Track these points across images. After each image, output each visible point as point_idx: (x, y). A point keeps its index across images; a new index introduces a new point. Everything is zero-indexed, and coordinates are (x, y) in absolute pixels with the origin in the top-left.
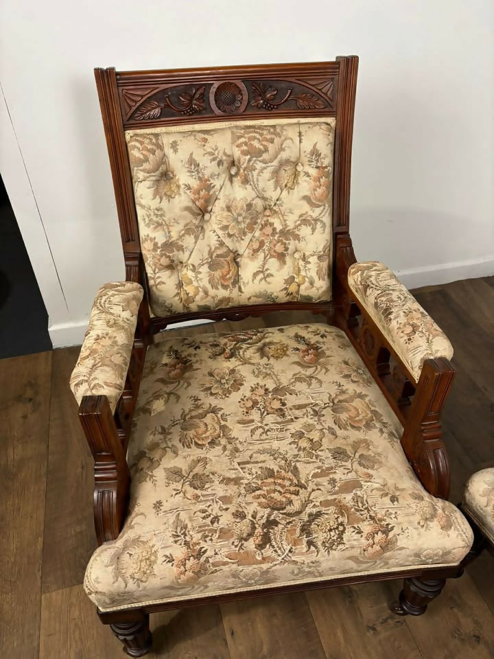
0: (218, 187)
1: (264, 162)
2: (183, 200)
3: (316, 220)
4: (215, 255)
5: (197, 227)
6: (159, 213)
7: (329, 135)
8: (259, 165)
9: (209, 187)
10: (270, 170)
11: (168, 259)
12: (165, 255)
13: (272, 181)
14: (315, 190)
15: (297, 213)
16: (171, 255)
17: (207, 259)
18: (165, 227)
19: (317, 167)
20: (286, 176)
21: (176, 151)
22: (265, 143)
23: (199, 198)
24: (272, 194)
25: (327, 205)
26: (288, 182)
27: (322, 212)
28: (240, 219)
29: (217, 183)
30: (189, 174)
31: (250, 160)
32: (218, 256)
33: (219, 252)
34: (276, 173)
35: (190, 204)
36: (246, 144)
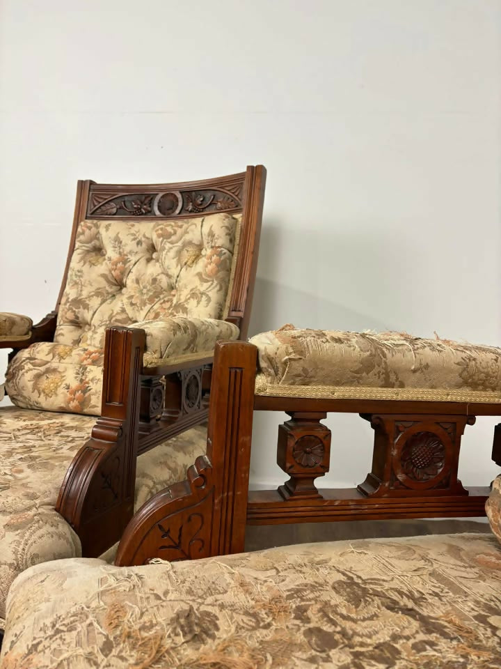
0: (133, 262)
1: (172, 243)
2: (103, 268)
3: (202, 294)
4: (114, 319)
5: (108, 293)
6: (79, 274)
7: (224, 220)
8: (168, 246)
9: (125, 262)
10: (175, 249)
11: (73, 314)
12: (72, 309)
13: (175, 260)
14: (206, 267)
15: (190, 288)
16: (77, 310)
17: (106, 321)
18: (80, 286)
19: (212, 247)
20: (187, 255)
21: (107, 230)
22: (176, 228)
23: (116, 269)
24: (174, 271)
25: (215, 282)
26: (187, 262)
27: (210, 287)
28: (145, 291)
29: (133, 259)
30: (113, 249)
31: (162, 242)
32: (116, 321)
33: (119, 317)
34: (179, 253)
35: (107, 273)
36: (162, 229)
